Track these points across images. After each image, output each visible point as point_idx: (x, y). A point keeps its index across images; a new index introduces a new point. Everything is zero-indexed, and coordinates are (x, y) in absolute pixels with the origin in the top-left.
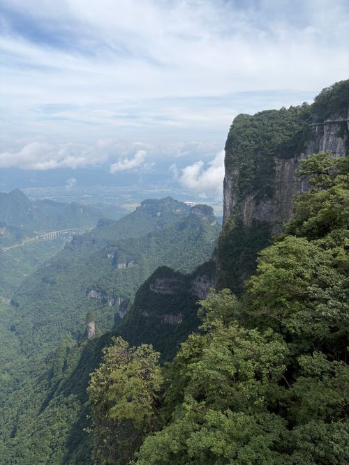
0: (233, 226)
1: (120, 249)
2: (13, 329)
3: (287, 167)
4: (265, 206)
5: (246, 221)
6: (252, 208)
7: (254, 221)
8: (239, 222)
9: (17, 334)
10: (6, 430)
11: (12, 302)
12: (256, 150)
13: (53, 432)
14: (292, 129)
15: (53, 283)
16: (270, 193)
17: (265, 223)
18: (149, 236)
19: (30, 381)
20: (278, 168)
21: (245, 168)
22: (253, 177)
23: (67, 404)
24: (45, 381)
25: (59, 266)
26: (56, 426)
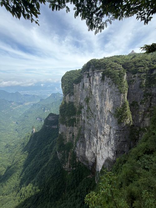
0: (64, 103)
1: (45, 107)
2: (16, 130)
3: (77, 86)
4: (72, 97)
5: (67, 102)
6: (68, 98)
7: (69, 102)
8: (65, 102)
9: (17, 131)
10: (11, 160)
11: (16, 123)
12: (69, 82)
13: (21, 163)
14: (78, 75)
15: (28, 117)
16: (73, 94)
17: (72, 102)
18: (53, 103)
19: (19, 145)
20: (75, 87)
21: (66, 87)
22: (68, 89)
23: (25, 154)
24: (22, 146)
25: (29, 112)
26: (21, 161)
